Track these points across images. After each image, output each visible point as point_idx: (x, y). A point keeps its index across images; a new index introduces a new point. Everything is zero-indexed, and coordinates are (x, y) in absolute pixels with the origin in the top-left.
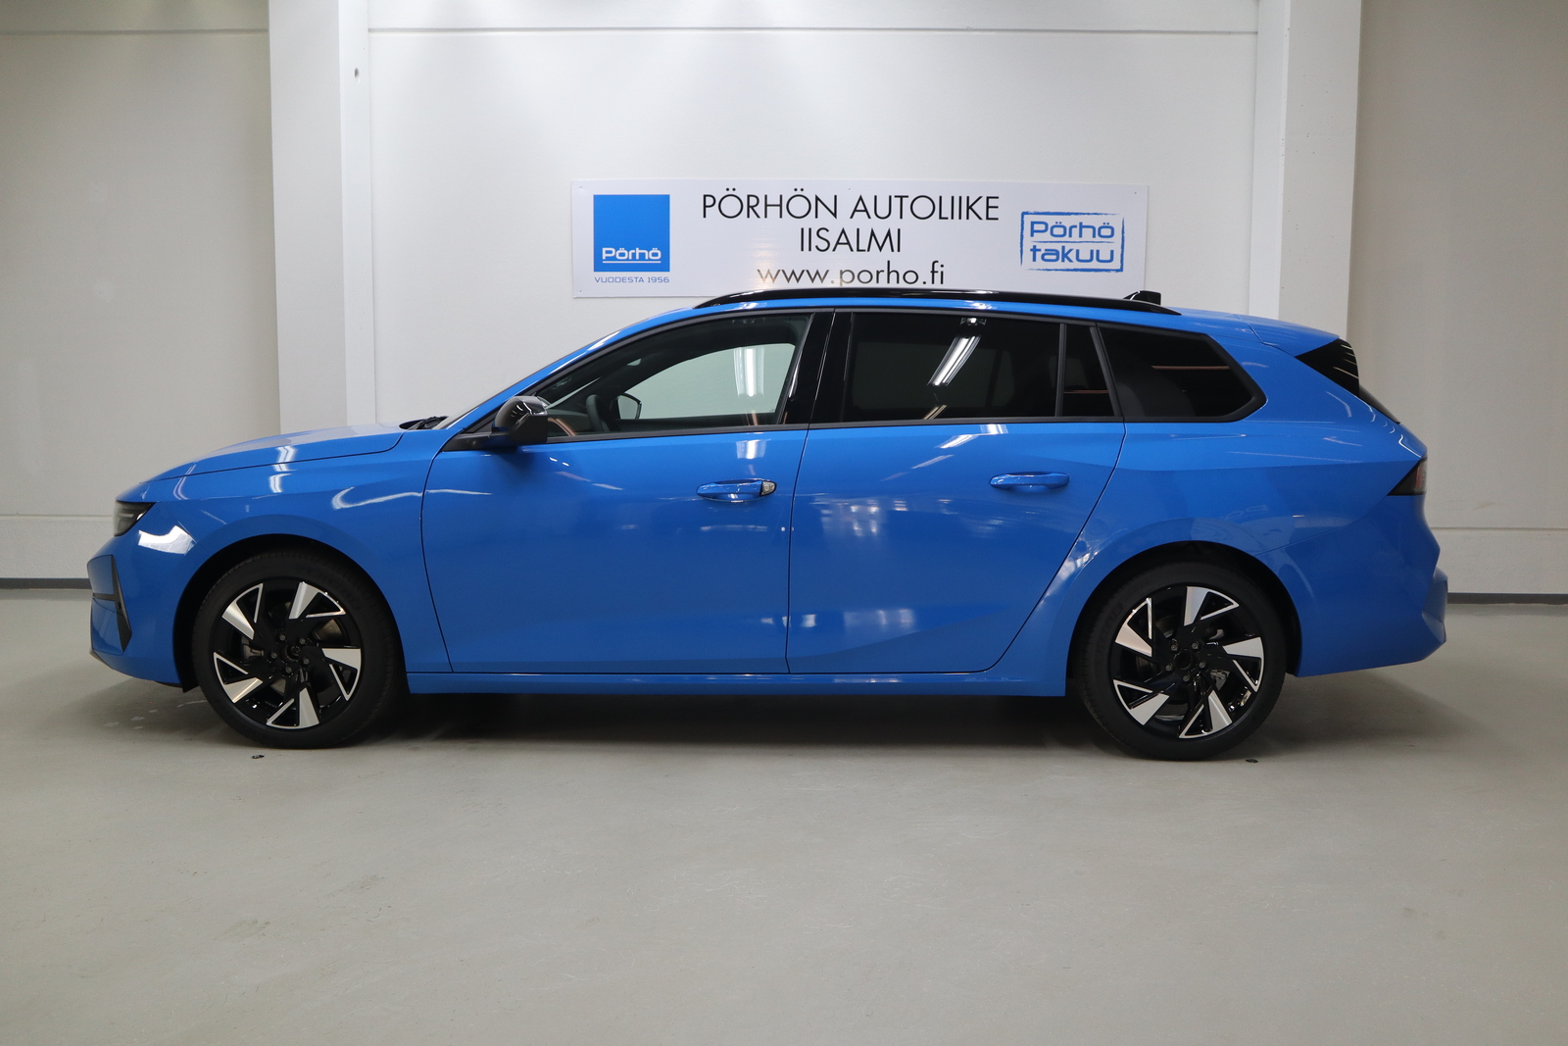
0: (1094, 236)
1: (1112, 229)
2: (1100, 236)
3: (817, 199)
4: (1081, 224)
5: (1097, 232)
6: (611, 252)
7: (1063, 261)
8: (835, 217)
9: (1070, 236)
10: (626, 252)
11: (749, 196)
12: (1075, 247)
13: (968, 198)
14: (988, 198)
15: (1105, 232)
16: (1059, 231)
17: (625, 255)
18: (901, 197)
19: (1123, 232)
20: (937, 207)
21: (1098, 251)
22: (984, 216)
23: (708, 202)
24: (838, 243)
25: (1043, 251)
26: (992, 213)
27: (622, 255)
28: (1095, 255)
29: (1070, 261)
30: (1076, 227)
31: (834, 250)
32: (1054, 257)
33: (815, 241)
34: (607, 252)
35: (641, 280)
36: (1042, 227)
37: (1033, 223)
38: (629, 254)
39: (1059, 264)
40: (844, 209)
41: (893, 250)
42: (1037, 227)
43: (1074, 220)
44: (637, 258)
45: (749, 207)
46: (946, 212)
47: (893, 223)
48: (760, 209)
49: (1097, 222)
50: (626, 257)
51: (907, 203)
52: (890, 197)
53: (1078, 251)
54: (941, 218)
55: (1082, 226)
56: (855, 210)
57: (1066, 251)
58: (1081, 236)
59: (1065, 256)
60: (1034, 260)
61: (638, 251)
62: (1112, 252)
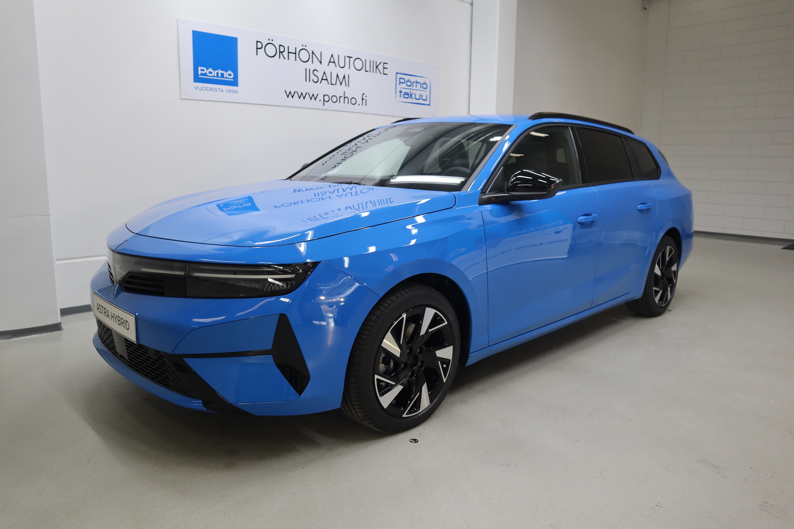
0: (421, 88)
1: (427, 85)
2: (423, 88)
3: (313, 52)
5: (422, 86)
6: (203, 70)
8: (321, 64)
9: (413, 86)
10: (213, 71)
11: (280, 45)
12: (414, 92)
13: (376, 62)
14: (384, 63)
15: (425, 86)
16: (409, 84)
17: (212, 73)
18: (350, 57)
19: (430, 87)
20: (364, 65)
22: (382, 72)
23: (259, 46)
24: (322, 79)
25: (403, 93)
26: (386, 71)
27: (210, 73)
28: (421, 96)
29: (413, 98)
30: (415, 82)
31: (320, 83)
32: (407, 96)
33: (313, 77)
34: (202, 70)
35: (222, 91)
36: (403, 81)
37: (400, 78)
38: (214, 73)
39: (409, 100)
40: (325, 60)
41: (346, 86)
42: (401, 81)
43: (414, 79)
44: (220, 76)
45: (281, 52)
46: (368, 69)
47: (345, 72)
48: (285, 54)
49: (422, 81)
50: (212, 75)
51: (352, 60)
52: (345, 57)
53: (415, 94)
54: (366, 71)
55: (417, 82)
56: (330, 62)
57: (411, 94)
58: (416, 87)
59: (411, 96)
60: (400, 97)
61: (220, 72)
62: (427, 96)
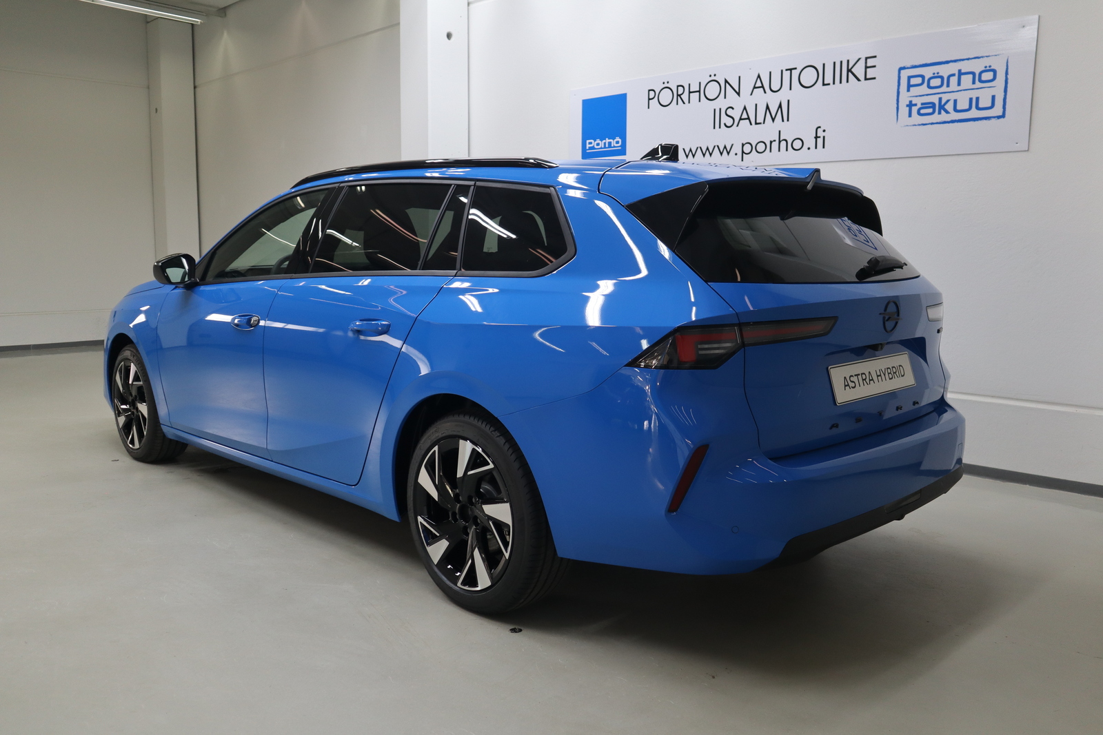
0: (974, 82)
1: (994, 71)
2: (981, 81)
3: (726, 81)
4: (960, 71)
5: (976, 77)
6: (591, 143)
7: (940, 113)
8: (739, 95)
9: (948, 86)
10: (600, 142)
11: (678, 87)
12: (952, 97)
13: (848, 61)
14: (866, 58)
15: (986, 76)
16: (936, 82)
17: (600, 144)
18: (791, 70)
19: (1007, 73)
20: (820, 73)
21: (977, 99)
22: (861, 77)
23: (652, 95)
24: (741, 119)
25: (919, 106)
26: (871, 73)
27: (598, 144)
28: (974, 103)
29: (947, 112)
30: (954, 75)
31: (737, 126)
32: (930, 110)
33: (725, 120)
36: (919, 80)
37: (911, 77)
38: (602, 144)
39: (936, 117)
40: (746, 88)
41: (783, 121)
42: (914, 81)
43: (953, 69)
44: (607, 146)
45: (678, 95)
46: (829, 79)
47: (784, 95)
49: (977, 67)
50: (600, 146)
51: (795, 73)
52: (782, 71)
53: (955, 101)
54: (824, 84)
55: (960, 73)
56: (755, 87)
57: (943, 102)
58: (959, 84)
59: (942, 107)
60: (910, 115)
61: (608, 141)
62: (993, 97)
